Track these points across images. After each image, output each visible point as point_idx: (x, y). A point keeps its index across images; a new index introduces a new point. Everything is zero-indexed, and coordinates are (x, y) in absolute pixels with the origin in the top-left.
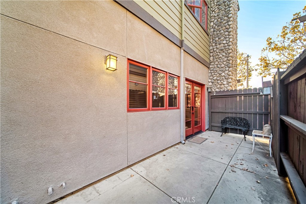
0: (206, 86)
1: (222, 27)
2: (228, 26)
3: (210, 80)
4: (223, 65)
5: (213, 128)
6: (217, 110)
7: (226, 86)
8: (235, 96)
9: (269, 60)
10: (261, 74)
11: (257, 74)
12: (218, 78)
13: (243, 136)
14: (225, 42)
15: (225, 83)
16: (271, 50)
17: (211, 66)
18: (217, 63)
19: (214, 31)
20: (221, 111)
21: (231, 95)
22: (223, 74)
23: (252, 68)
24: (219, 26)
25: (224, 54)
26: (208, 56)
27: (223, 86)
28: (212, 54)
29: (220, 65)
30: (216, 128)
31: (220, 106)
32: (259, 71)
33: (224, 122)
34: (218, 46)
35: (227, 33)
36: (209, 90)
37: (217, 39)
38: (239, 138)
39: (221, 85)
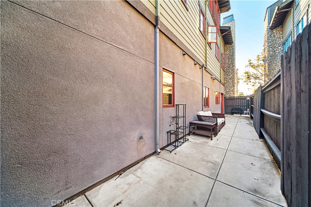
0: (224, 94)
1: (230, 69)
2: (233, 69)
3: (225, 91)
4: (231, 85)
5: (227, 113)
6: (229, 105)
7: (232, 94)
8: (235, 99)
9: (250, 73)
10: (245, 82)
11: (243, 82)
12: (229, 91)
13: (240, 115)
14: (231, 75)
15: (232, 93)
16: (251, 67)
17: (225, 85)
18: (228, 84)
19: (226, 70)
20: (231, 105)
21: (233, 99)
22: (231, 89)
23: (240, 77)
24: (228, 68)
25: (231, 81)
26: (224, 81)
27: (231, 94)
28: (225, 80)
29: (230, 85)
30: (228, 113)
31: (230, 103)
32: (244, 80)
33: (232, 110)
34: (228, 77)
35: (232, 72)
36: (225, 96)
37: (228, 73)
38: (238, 116)
39: (230, 94)
